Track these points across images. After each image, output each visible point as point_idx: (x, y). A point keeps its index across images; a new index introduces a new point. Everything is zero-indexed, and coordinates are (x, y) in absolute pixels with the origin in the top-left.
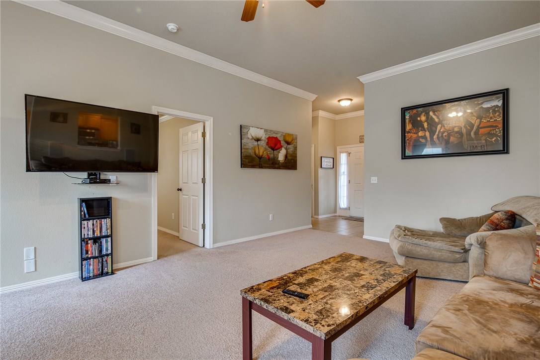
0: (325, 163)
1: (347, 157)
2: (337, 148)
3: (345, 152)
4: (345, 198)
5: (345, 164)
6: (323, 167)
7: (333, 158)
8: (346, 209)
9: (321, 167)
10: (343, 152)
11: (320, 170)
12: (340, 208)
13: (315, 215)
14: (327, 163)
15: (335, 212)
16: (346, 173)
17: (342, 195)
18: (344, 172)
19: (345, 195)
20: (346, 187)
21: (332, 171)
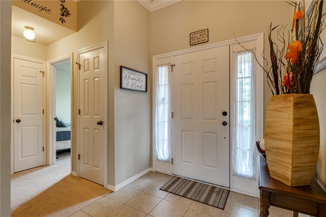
0: (130, 81)
1: (169, 74)
2: (153, 57)
3: (165, 65)
4: (166, 143)
5: (165, 85)
6: (124, 86)
7: (146, 75)
8: (166, 162)
9: (121, 87)
10: (162, 65)
11: (118, 93)
12: (158, 160)
13: (108, 183)
14: (134, 81)
15: (150, 164)
16: (167, 101)
17: (161, 138)
18: (163, 99)
19: (166, 137)
20: (166, 124)
21: (144, 97)
